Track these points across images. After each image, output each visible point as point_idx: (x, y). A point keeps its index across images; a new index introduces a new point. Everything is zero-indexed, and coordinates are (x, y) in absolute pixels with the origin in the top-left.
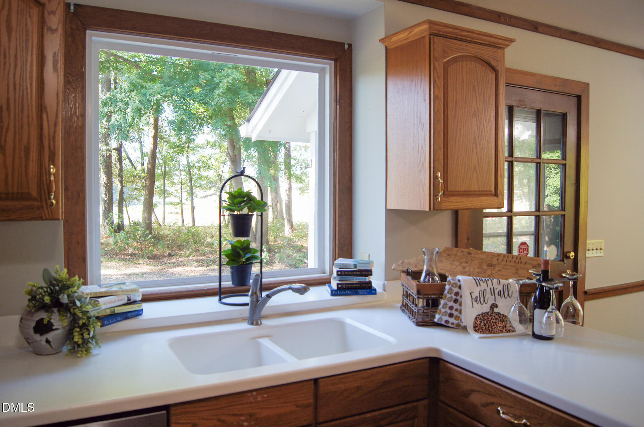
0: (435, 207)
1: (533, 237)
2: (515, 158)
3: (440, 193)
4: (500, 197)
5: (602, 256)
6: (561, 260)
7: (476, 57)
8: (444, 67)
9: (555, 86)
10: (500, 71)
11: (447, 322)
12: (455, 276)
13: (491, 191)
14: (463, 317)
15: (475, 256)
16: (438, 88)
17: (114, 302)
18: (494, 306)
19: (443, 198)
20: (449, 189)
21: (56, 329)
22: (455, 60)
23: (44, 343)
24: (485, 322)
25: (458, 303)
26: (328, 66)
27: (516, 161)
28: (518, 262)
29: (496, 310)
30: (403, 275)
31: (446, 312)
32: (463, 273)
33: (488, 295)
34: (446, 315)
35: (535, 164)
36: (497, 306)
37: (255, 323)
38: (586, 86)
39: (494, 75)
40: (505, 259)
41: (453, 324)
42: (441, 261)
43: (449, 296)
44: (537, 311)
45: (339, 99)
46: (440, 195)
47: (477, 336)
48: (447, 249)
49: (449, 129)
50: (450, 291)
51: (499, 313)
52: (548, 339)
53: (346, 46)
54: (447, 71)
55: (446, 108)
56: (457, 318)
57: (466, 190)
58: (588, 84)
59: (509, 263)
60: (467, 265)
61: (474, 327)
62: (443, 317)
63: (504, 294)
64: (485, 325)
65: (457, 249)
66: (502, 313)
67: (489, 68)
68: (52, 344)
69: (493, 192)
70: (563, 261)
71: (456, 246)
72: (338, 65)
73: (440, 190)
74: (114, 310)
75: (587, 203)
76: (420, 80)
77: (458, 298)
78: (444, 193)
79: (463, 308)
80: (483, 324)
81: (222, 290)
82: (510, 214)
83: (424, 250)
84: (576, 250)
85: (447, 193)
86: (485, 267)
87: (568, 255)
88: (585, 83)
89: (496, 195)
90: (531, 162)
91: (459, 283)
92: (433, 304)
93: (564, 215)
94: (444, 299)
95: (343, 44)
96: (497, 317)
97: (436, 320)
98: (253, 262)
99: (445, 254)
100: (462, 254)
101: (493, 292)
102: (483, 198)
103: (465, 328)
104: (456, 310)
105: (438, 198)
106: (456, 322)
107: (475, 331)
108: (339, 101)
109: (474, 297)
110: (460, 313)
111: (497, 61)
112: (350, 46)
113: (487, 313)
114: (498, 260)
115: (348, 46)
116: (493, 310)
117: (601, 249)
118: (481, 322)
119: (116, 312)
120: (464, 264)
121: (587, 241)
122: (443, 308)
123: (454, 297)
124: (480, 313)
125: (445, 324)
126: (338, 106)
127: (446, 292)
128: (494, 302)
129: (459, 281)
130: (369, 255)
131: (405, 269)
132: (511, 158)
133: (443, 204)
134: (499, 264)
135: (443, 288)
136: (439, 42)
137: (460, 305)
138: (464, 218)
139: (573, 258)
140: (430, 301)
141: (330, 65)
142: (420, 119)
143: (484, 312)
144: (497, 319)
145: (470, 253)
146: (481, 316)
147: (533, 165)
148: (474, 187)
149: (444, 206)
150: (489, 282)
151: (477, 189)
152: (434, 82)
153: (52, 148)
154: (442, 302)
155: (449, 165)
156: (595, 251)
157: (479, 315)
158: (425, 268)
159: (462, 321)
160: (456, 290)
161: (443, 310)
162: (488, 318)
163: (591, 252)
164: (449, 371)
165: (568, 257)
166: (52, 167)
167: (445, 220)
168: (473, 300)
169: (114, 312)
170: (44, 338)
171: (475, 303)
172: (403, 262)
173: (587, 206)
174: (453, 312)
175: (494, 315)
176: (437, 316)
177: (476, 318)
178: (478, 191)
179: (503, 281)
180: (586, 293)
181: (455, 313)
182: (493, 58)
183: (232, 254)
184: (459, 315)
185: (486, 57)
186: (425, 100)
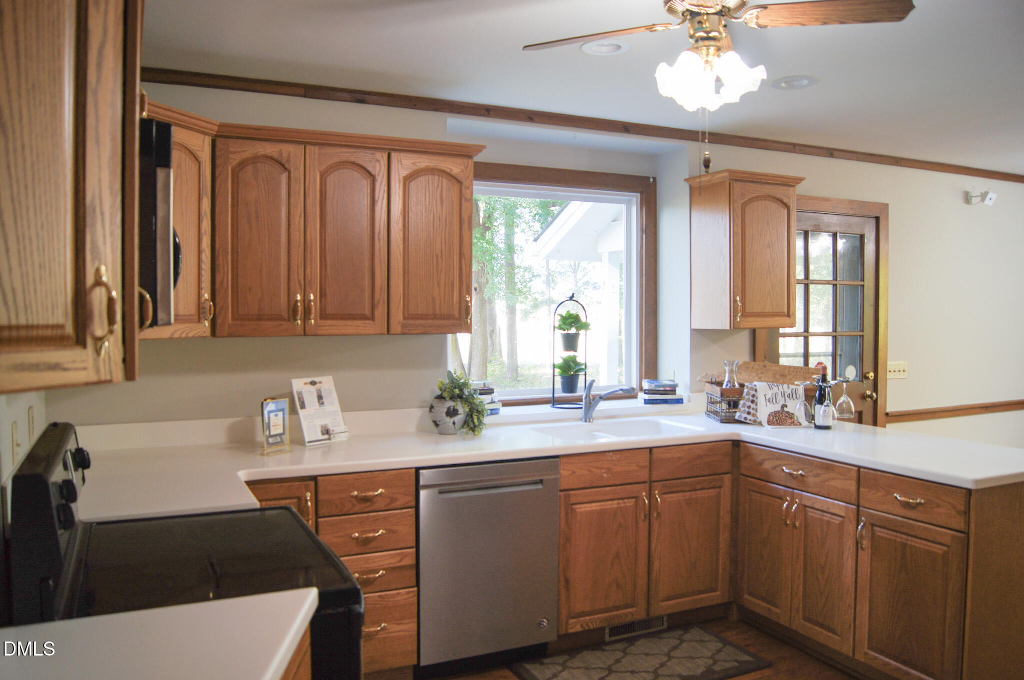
0: (735, 327)
1: (830, 358)
2: (811, 280)
3: (739, 315)
4: (792, 317)
5: (905, 378)
6: (860, 381)
7: (769, 196)
8: (742, 207)
9: (852, 209)
10: (791, 206)
11: (745, 418)
12: (752, 382)
13: (784, 312)
14: (758, 414)
15: (771, 368)
16: (737, 225)
18: (784, 406)
19: (743, 319)
20: (747, 311)
21: (460, 414)
22: (751, 200)
23: (451, 424)
24: (777, 418)
25: (755, 404)
26: (634, 199)
27: (811, 284)
28: (806, 372)
29: (785, 409)
30: (707, 384)
31: (745, 410)
32: (760, 380)
33: (779, 397)
34: (744, 413)
35: (832, 286)
36: (786, 406)
37: (588, 421)
38: (886, 206)
39: (786, 211)
40: (795, 370)
41: (750, 420)
42: (740, 373)
43: (747, 397)
44: (817, 406)
45: (646, 229)
46: (739, 316)
47: (769, 427)
48: (745, 363)
49: (747, 261)
50: (748, 393)
51: (788, 412)
52: (827, 428)
53: (651, 180)
54: (745, 211)
55: (744, 242)
56: (754, 415)
57: (761, 311)
58: (887, 205)
59: (798, 374)
60: (762, 375)
61: (768, 422)
62: (742, 415)
63: (792, 396)
64: (777, 421)
65: (754, 363)
66: (791, 412)
67: (781, 205)
68: (456, 425)
69: (786, 313)
70: (862, 381)
71: (754, 360)
72: (644, 197)
73: (739, 311)
75: (886, 323)
76: (721, 218)
77: (755, 399)
78: (742, 315)
79: (759, 407)
80: (775, 420)
81: (555, 399)
82: (806, 334)
83: (725, 362)
84: (876, 371)
85: (745, 315)
86: (778, 377)
87: (867, 375)
88: (883, 204)
89: (788, 315)
90: (828, 283)
91: (755, 388)
92: (734, 405)
93: (863, 336)
94: (743, 400)
95: (648, 178)
96: (787, 415)
97: (736, 417)
98: (579, 373)
99: (744, 367)
100: (758, 367)
101: (783, 395)
102: (777, 318)
103: (760, 424)
104: (753, 409)
105: (737, 319)
106: (752, 418)
107: (769, 424)
108: (645, 231)
109: (767, 398)
110: (756, 411)
111: (789, 198)
112: (654, 179)
113: (779, 412)
114: (789, 371)
115: (653, 180)
116: (783, 409)
117: (904, 371)
118: (773, 418)
120: (760, 375)
121: (888, 363)
122: (742, 407)
123: (751, 398)
124: (773, 411)
125: (744, 421)
126: (644, 235)
127: (744, 394)
128: (784, 403)
129: (755, 385)
130: (674, 372)
131: (710, 380)
132: (807, 280)
133: (742, 324)
134: (790, 374)
135: (742, 392)
136: (737, 186)
137: (756, 405)
138: (761, 336)
139: (872, 378)
140: (732, 403)
141: (637, 197)
142: (722, 251)
143: (776, 410)
144: (787, 416)
145: (765, 366)
146: (773, 414)
147: (831, 287)
148: (769, 309)
149: (742, 325)
150: (780, 387)
151: (771, 311)
152: (734, 220)
153: (468, 283)
154: (741, 402)
155: (746, 291)
156: (897, 373)
157: (772, 413)
158: (726, 380)
159: (758, 417)
160: (753, 392)
161: (742, 409)
162: (779, 416)
163: (892, 373)
164: (747, 448)
165: (867, 378)
166: (467, 296)
167: (744, 339)
168: (767, 401)
170: (452, 420)
171: (768, 403)
172: (707, 374)
173: (887, 327)
174: (751, 410)
175: (784, 413)
176: (738, 414)
177: (769, 415)
178: (771, 312)
179: (791, 386)
180: (887, 414)
181: (752, 411)
182: (785, 196)
183: (564, 366)
184: (755, 413)
185: (778, 196)
186: (725, 235)
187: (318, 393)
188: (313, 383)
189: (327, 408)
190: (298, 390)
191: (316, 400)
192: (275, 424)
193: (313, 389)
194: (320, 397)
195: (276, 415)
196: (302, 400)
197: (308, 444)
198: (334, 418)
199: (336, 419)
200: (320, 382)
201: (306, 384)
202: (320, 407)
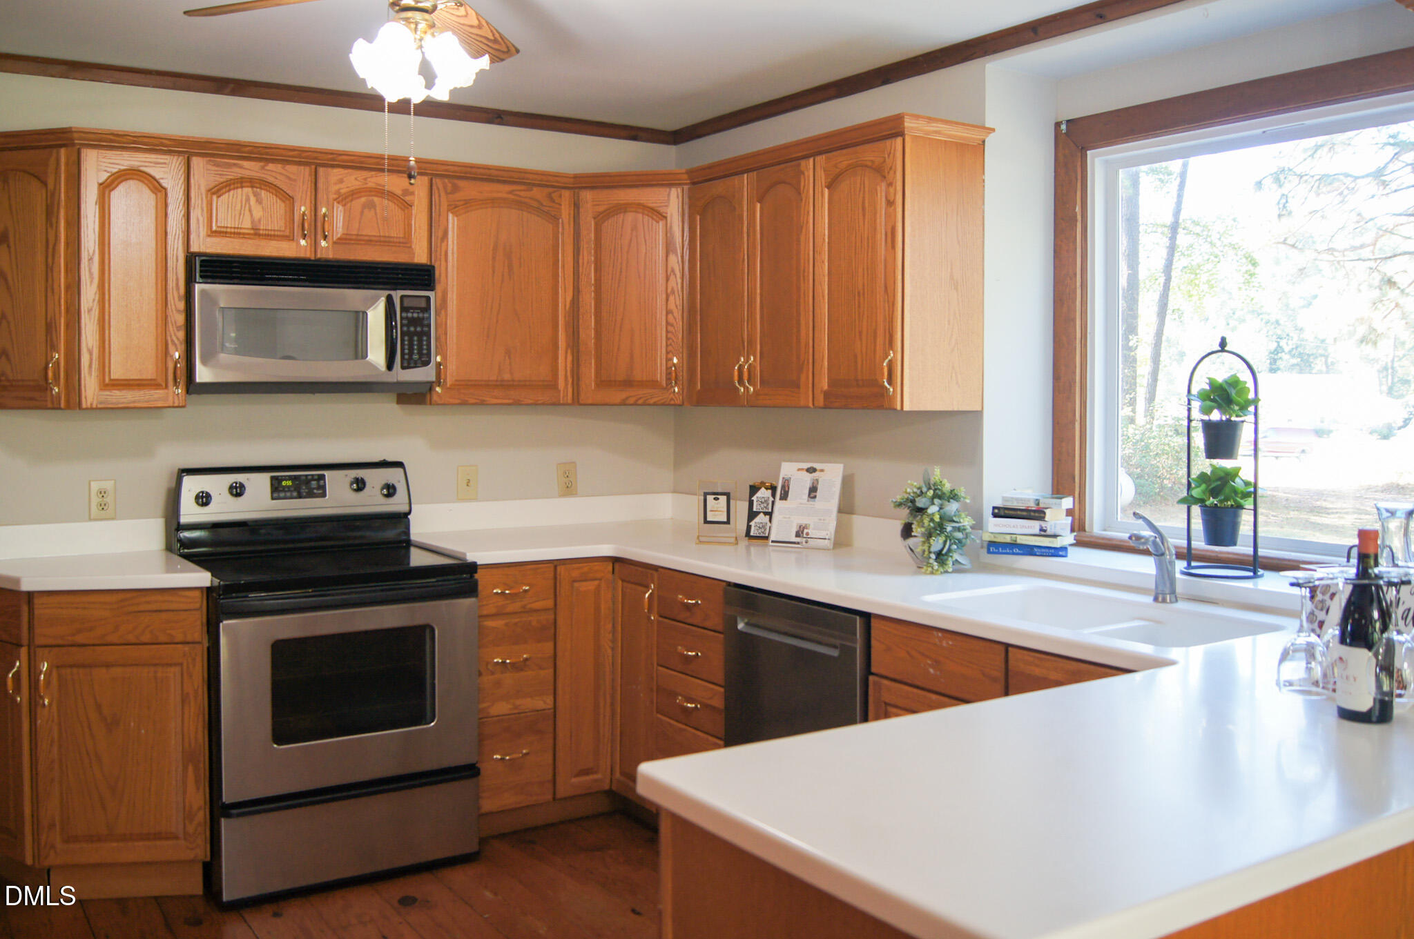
17: (1014, 527)
74: (1016, 538)
119: (1019, 541)
169: (1016, 541)
187: (813, 483)
188: (811, 471)
189: (818, 504)
190: (786, 477)
191: (807, 492)
192: (713, 509)
193: (808, 479)
194: (813, 490)
195: (716, 499)
196: (787, 489)
197: (771, 544)
198: (822, 518)
199: (824, 520)
200: (822, 470)
201: (799, 470)
202: (808, 501)
